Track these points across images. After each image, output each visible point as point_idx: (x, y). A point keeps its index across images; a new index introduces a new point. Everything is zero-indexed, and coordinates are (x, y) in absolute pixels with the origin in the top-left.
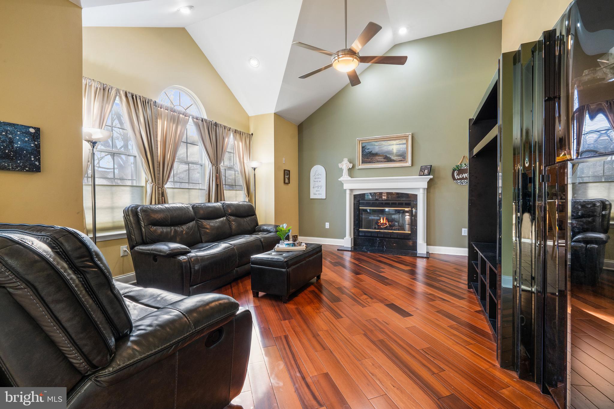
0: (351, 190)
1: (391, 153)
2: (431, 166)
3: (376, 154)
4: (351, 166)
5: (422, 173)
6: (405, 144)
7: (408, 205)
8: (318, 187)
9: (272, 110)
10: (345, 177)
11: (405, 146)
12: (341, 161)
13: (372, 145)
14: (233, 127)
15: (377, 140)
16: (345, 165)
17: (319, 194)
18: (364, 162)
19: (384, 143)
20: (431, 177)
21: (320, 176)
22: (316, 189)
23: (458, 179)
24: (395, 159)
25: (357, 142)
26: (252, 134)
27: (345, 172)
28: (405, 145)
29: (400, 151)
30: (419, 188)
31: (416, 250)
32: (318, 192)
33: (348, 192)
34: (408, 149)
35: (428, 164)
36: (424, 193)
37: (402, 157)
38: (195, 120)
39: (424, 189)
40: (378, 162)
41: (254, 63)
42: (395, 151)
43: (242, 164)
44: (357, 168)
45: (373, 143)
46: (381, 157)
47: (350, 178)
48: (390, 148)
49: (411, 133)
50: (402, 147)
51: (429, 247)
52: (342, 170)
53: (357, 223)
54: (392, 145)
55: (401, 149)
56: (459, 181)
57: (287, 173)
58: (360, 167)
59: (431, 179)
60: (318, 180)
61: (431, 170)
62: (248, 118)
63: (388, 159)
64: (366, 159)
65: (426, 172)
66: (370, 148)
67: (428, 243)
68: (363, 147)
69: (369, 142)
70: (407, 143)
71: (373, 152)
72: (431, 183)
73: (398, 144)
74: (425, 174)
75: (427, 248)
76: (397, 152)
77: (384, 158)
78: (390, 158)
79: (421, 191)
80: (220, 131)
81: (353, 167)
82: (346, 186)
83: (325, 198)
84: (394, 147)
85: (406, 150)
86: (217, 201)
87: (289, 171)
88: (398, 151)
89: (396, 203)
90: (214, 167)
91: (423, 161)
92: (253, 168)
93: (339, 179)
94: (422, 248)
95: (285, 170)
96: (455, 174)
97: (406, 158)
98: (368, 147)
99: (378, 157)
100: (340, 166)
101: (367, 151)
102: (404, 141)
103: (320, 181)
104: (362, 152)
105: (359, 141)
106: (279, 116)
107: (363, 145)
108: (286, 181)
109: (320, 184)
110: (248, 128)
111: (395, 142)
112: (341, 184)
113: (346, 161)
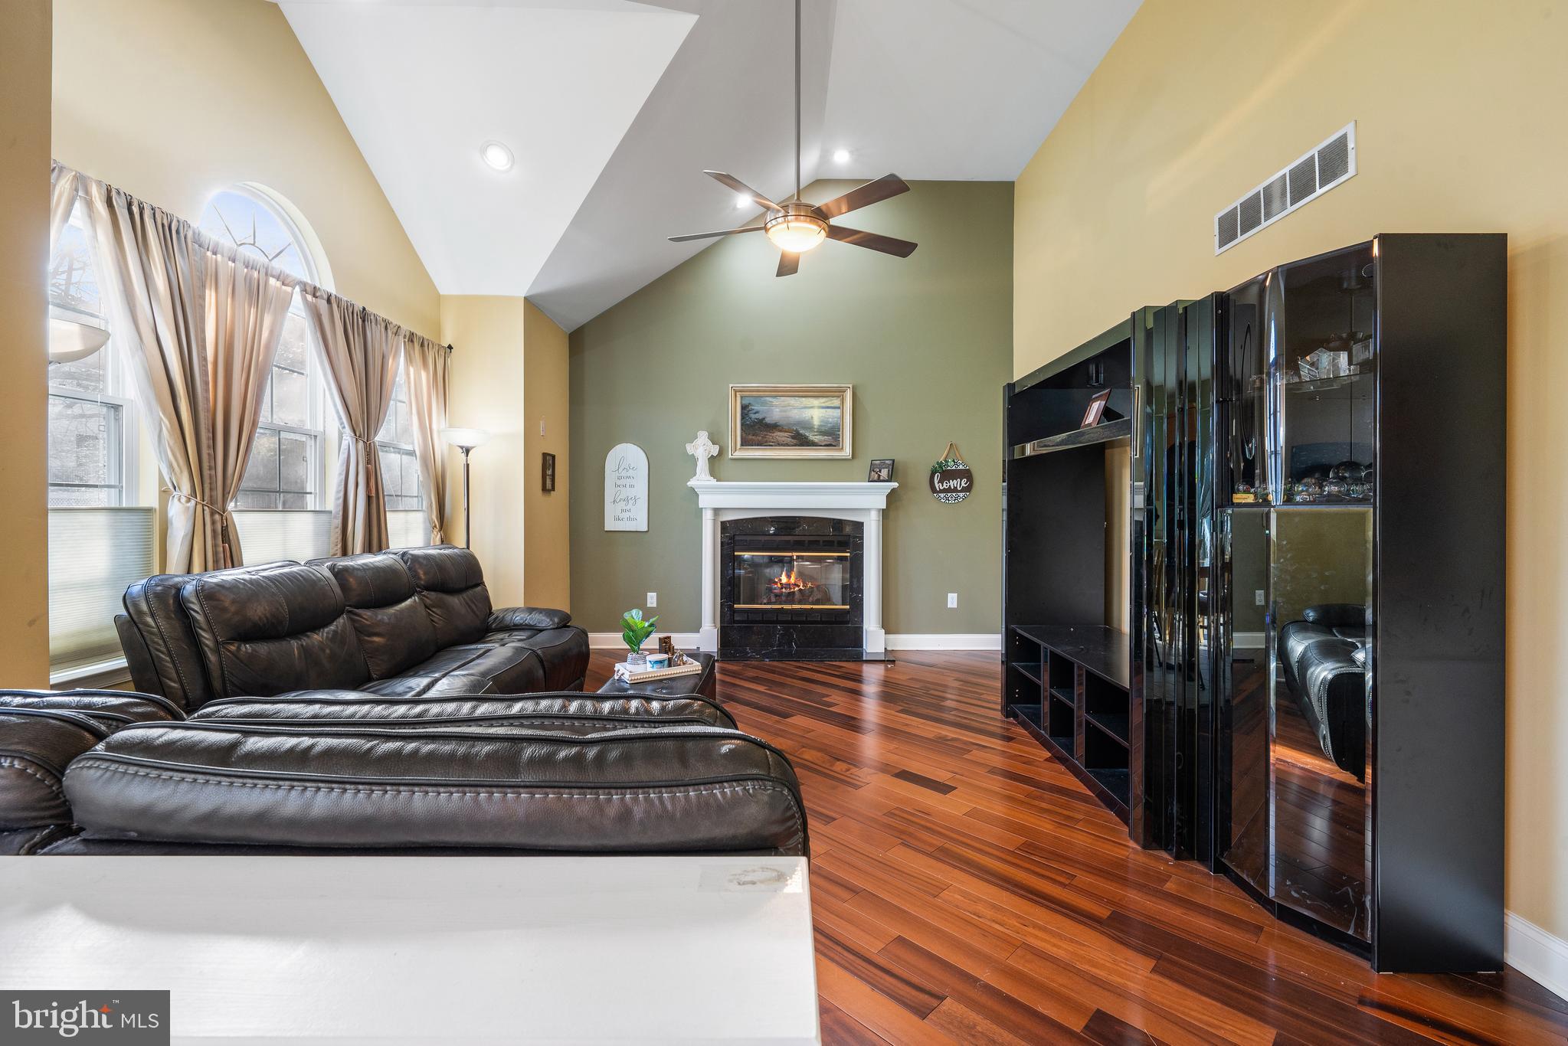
0: (716, 511)
1: (808, 425)
2: (894, 461)
3: (775, 427)
4: (715, 450)
5: (874, 474)
6: (839, 408)
7: (842, 545)
8: (627, 500)
9: (523, 292)
10: (701, 479)
11: (837, 413)
14: (406, 327)
15: (777, 393)
16: (701, 448)
17: (629, 519)
18: (745, 443)
19: (792, 401)
20: (895, 485)
21: (631, 473)
22: (622, 505)
23: (941, 491)
24: (816, 440)
25: (731, 393)
26: (450, 347)
27: (702, 465)
28: (839, 411)
29: (827, 422)
30: (869, 510)
31: (861, 646)
32: (627, 515)
33: (708, 515)
34: (845, 421)
35: (888, 455)
36: (878, 522)
37: (832, 436)
38: (309, 297)
39: (879, 510)
40: (779, 445)
41: (497, 159)
42: (816, 422)
43: (426, 431)
44: (730, 456)
45: (768, 399)
46: (786, 434)
47: (713, 482)
48: (807, 414)
49: (851, 386)
50: (831, 414)
51: (891, 637)
52: (693, 460)
53: (731, 590)
54: (812, 407)
55: (831, 420)
56: (942, 495)
57: (548, 461)
58: (739, 454)
59: (893, 490)
60: (628, 482)
62: (437, 299)
63: (802, 441)
64: (750, 437)
65: (884, 473)
67: (888, 628)
68: (744, 408)
69: (760, 395)
70: (841, 407)
71: (768, 420)
72: (892, 497)
73: (823, 408)
74: (881, 478)
75: (886, 640)
76: (820, 426)
77: (793, 437)
78: (806, 438)
79: (873, 515)
80: (374, 333)
81: (721, 453)
82: (706, 501)
83: (646, 529)
84: (815, 413)
85: (840, 421)
86: (369, 548)
87: (553, 457)
88: (824, 422)
89: (819, 541)
90: (361, 444)
91: (875, 450)
92: (462, 447)
94: (874, 640)
95: (545, 455)
96: (936, 481)
97: (841, 439)
98: (756, 408)
99: (779, 433)
100: (690, 449)
101: (753, 416)
102: (836, 402)
103: (632, 486)
104: (743, 418)
105: (736, 391)
106: (534, 307)
107: (746, 402)
108: (548, 485)
109: (631, 492)
110: (438, 329)
111: (816, 402)
112: (693, 494)
113: (703, 437)
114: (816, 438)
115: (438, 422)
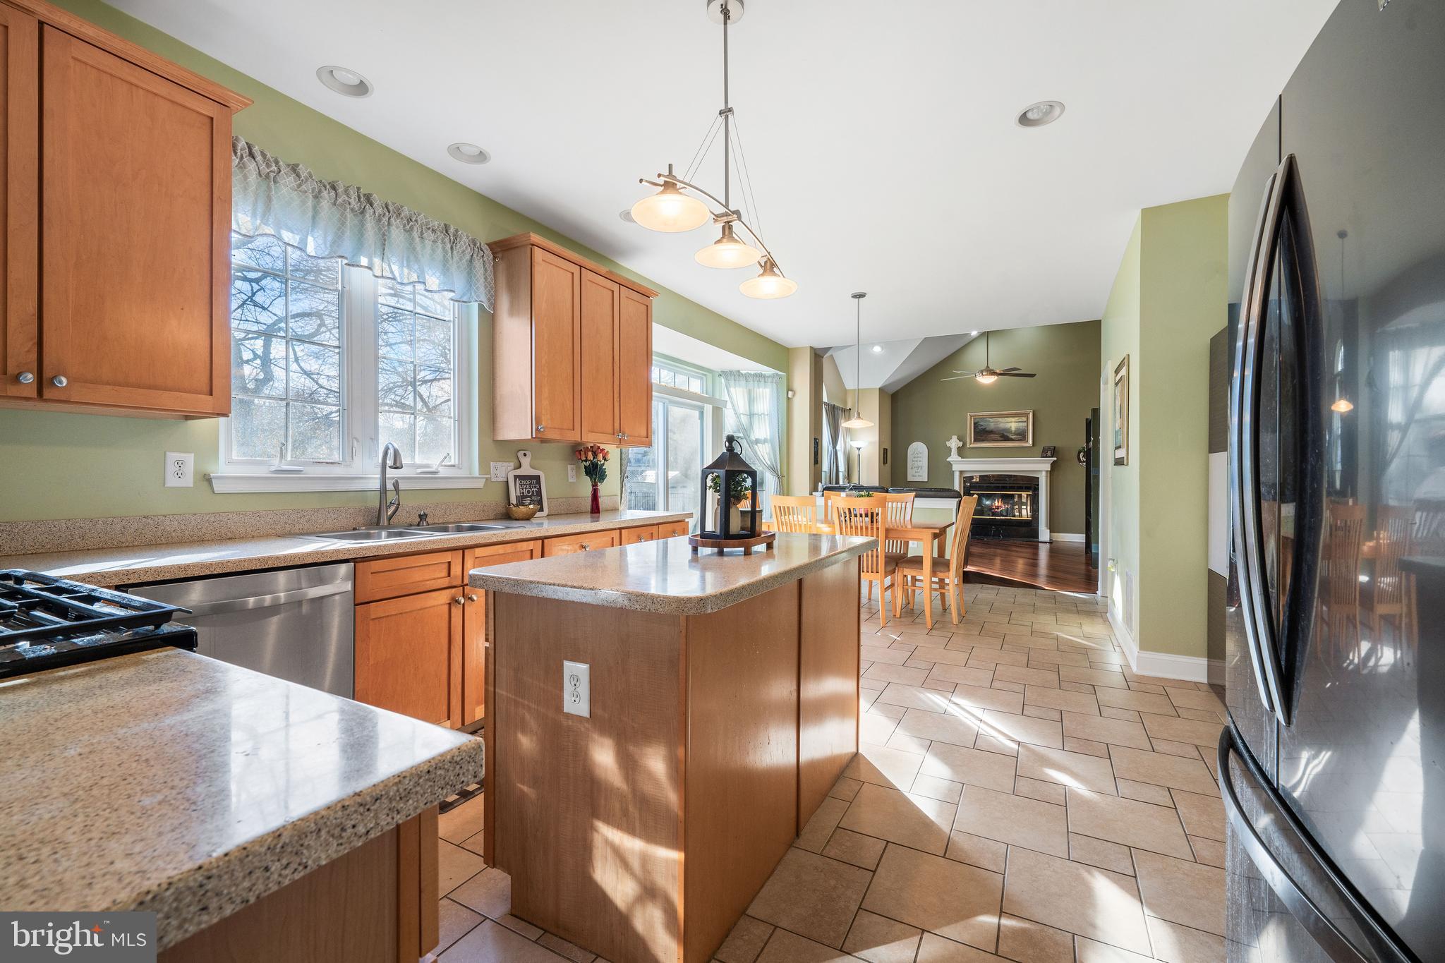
0: (961, 472)
1: (1009, 431)
2: (1055, 447)
3: (991, 432)
4: (961, 444)
5: (1044, 454)
6: (1025, 422)
7: (1027, 489)
8: (918, 467)
9: (878, 387)
10: (954, 457)
11: (1025, 424)
12: (949, 439)
13: (986, 421)
15: (992, 416)
16: (954, 443)
17: (919, 476)
18: (976, 440)
19: (1000, 419)
20: (1055, 459)
21: (920, 455)
22: (916, 470)
25: (969, 417)
26: (850, 409)
27: (954, 451)
29: (1019, 429)
30: (1041, 471)
31: (1038, 536)
32: (917, 474)
33: (957, 475)
34: (1029, 428)
35: (1051, 444)
36: (1047, 476)
37: (1022, 435)
39: (1047, 471)
40: (993, 440)
41: (877, 349)
42: (1013, 429)
44: (968, 446)
45: (987, 419)
46: (997, 435)
47: (960, 459)
48: (1008, 426)
49: (1032, 411)
50: (1021, 424)
51: (1052, 533)
52: (950, 449)
54: (1010, 422)
55: (1021, 427)
57: (885, 451)
58: (972, 446)
59: (1054, 461)
60: (918, 459)
61: (1054, 451)
62: (845, 392)
63: (1005, 438)
64: (979, 437)
65: (1049, 453)
66: (983, 424)
67: (1053, 528)
68: (975, 424)
69: (983, 418)
70: (1027, 421)
71: (987, 429)
72: (1053, 465)
73: (1017, 422)
74: (1048, 455)
75: (1050, 535)
76: (1015, 431)
77: (1001, 437)
78: (1008, 437)
79: (1044, 473)
81: (964, 445)
82: (956, 468)
83: (927, 481)
84: (1013, 424)
85: (1026, 428)
87: (889, 449)
88: (1017, 429)
89: (1015, 487)
91: (1046, 442)
92: (857, 448)
93: (948, 460)
94: (1044, 534)
95: (884, 449)
96: (1081, 457)
97: (1027, 437)
98: (981, 423)
99: (994, 435)
100: (948, 444)
101: (980, 427)
102: (1024, 419)
103: (920, 461)
104: (974, 429)
105: (971, 417)
106: (881, 390)
107: (976, 421)
108: (885, 462)
109: (920, 464)
110: (845, 402)
111: (1013, 420)
112: (950, 464)
113: (955, 438)
114: (1013, 437)
115: (848, 440)
